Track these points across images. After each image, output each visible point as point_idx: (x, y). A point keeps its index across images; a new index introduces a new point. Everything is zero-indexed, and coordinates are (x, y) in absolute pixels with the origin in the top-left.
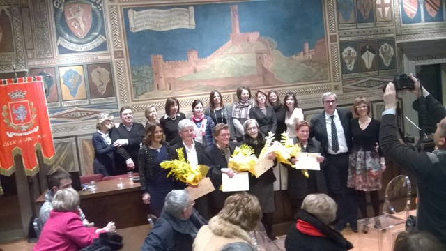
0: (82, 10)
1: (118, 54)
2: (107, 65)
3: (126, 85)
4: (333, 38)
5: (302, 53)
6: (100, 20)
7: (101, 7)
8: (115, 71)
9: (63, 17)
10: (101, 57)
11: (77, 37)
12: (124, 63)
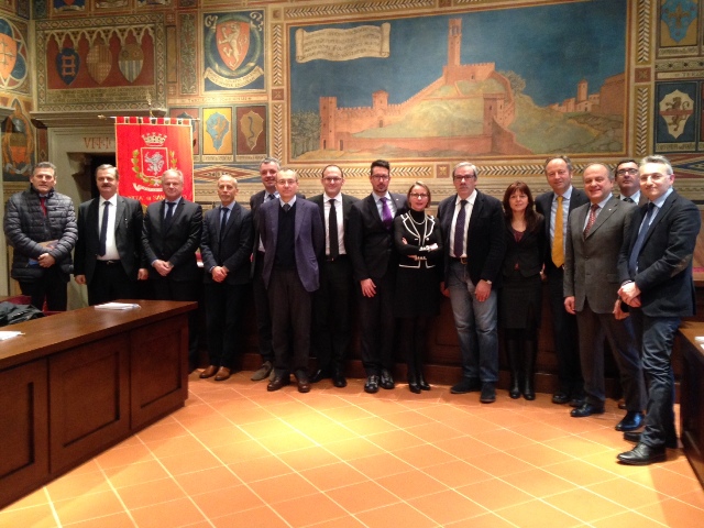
0: (238, 31)
1: (277, 95)
2: (261, 109)
3: (283, 138)
4: (642, 75)
5: (573, 101)
6: (259, 44)
7: (262, 27)
8: (270, 118)
9: (214, 41)
10: (255, 98)
11: (229, 69)
12: (283, 108)
